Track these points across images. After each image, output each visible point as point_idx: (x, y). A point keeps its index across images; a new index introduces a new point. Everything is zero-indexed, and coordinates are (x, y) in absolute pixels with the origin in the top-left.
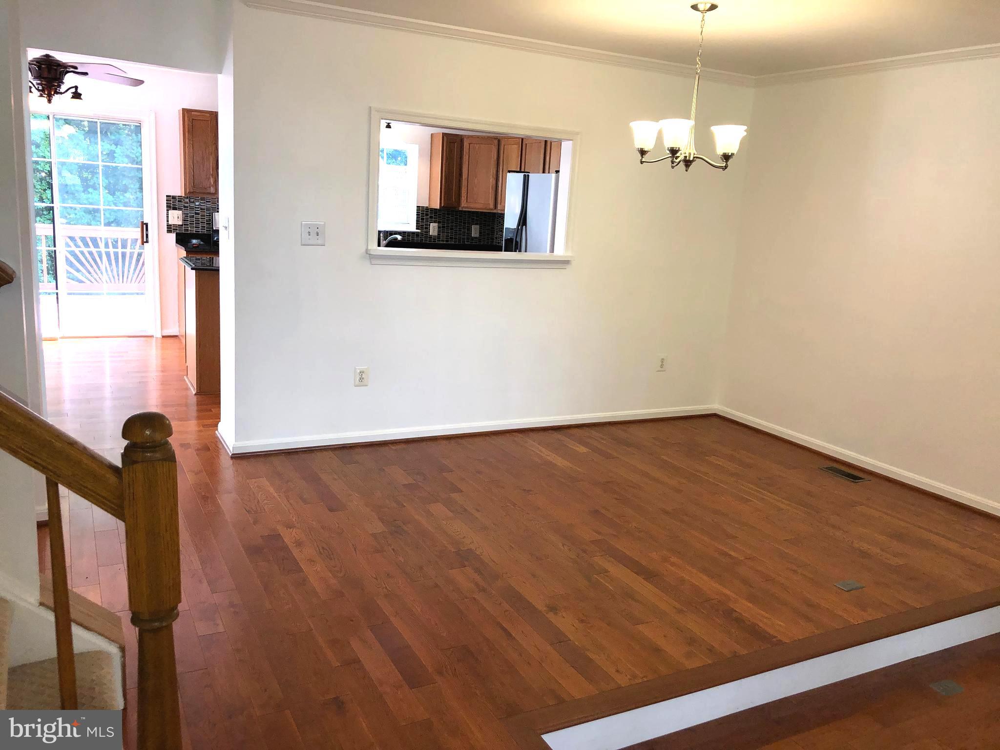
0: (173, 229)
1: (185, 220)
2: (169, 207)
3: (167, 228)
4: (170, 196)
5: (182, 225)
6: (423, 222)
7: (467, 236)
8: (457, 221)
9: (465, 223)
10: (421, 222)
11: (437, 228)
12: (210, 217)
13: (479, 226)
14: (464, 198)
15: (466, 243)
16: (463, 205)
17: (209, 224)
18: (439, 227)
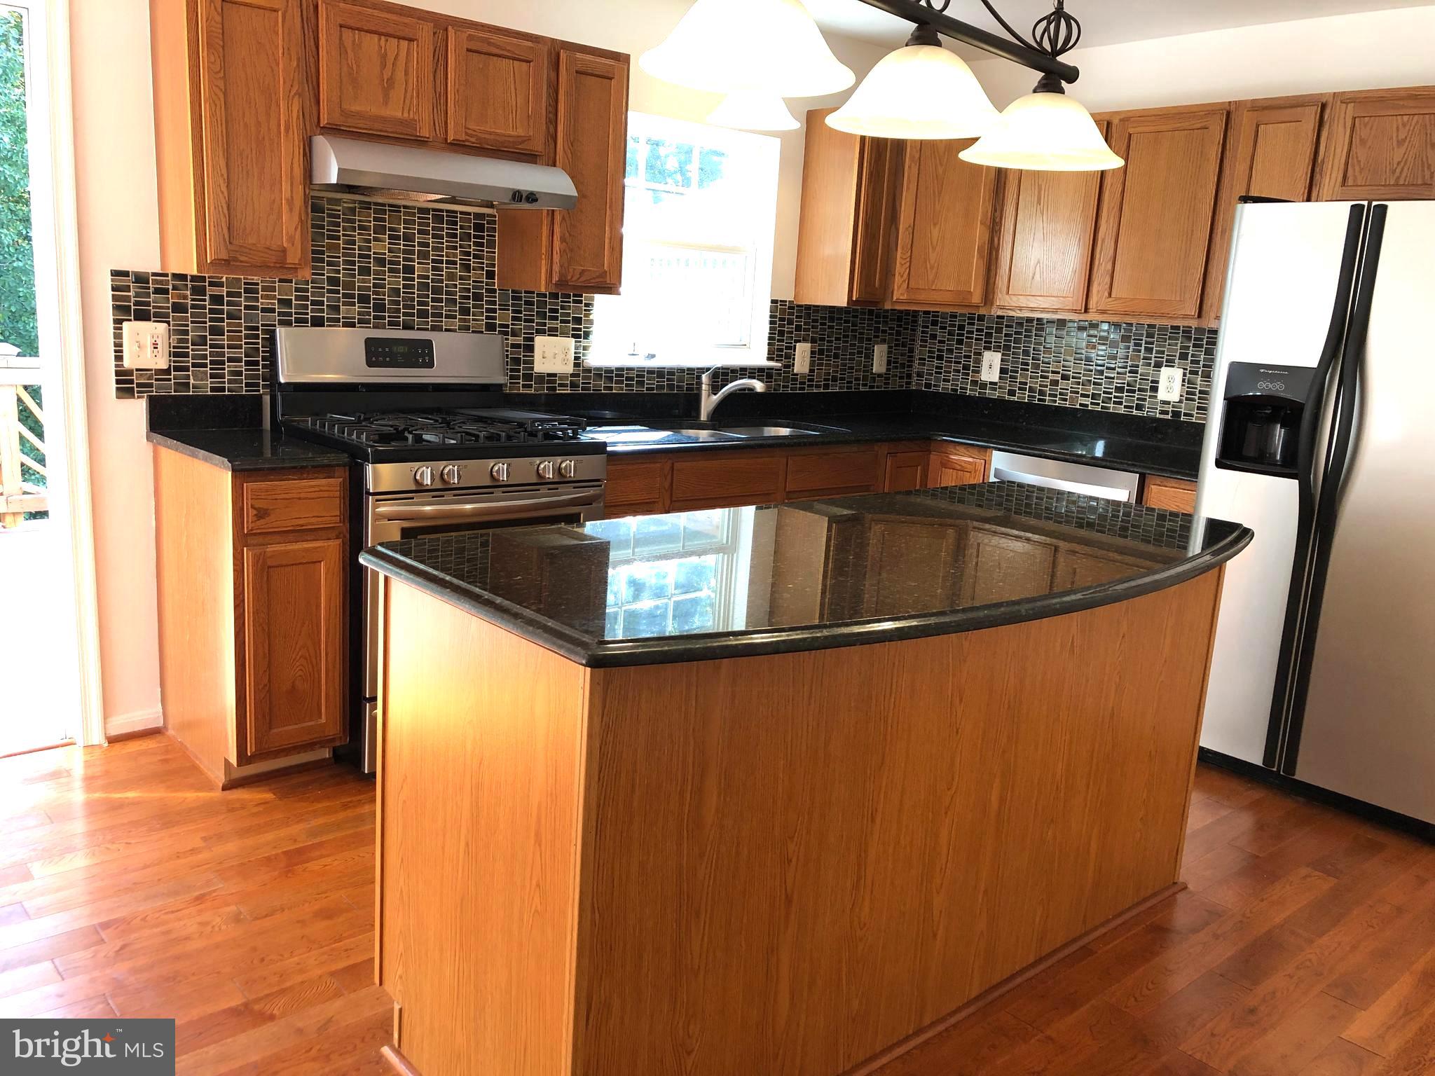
0: (139, 385)
1: (176, 355)
2: (124, 311)
3: (118, 382)
4: (126, 274)
5: (167, 371)
6: (783, 341)
7: (864, 371)
8: (848, 336)
9: (861, 340)
10: (779, 341)
11: (808, 354)
12: (258, 343)
13: (886, 346)
14: (902, 276)
15: (862, 388)
16: (899, 295)
17: (257, 363)
18: (812, 352)
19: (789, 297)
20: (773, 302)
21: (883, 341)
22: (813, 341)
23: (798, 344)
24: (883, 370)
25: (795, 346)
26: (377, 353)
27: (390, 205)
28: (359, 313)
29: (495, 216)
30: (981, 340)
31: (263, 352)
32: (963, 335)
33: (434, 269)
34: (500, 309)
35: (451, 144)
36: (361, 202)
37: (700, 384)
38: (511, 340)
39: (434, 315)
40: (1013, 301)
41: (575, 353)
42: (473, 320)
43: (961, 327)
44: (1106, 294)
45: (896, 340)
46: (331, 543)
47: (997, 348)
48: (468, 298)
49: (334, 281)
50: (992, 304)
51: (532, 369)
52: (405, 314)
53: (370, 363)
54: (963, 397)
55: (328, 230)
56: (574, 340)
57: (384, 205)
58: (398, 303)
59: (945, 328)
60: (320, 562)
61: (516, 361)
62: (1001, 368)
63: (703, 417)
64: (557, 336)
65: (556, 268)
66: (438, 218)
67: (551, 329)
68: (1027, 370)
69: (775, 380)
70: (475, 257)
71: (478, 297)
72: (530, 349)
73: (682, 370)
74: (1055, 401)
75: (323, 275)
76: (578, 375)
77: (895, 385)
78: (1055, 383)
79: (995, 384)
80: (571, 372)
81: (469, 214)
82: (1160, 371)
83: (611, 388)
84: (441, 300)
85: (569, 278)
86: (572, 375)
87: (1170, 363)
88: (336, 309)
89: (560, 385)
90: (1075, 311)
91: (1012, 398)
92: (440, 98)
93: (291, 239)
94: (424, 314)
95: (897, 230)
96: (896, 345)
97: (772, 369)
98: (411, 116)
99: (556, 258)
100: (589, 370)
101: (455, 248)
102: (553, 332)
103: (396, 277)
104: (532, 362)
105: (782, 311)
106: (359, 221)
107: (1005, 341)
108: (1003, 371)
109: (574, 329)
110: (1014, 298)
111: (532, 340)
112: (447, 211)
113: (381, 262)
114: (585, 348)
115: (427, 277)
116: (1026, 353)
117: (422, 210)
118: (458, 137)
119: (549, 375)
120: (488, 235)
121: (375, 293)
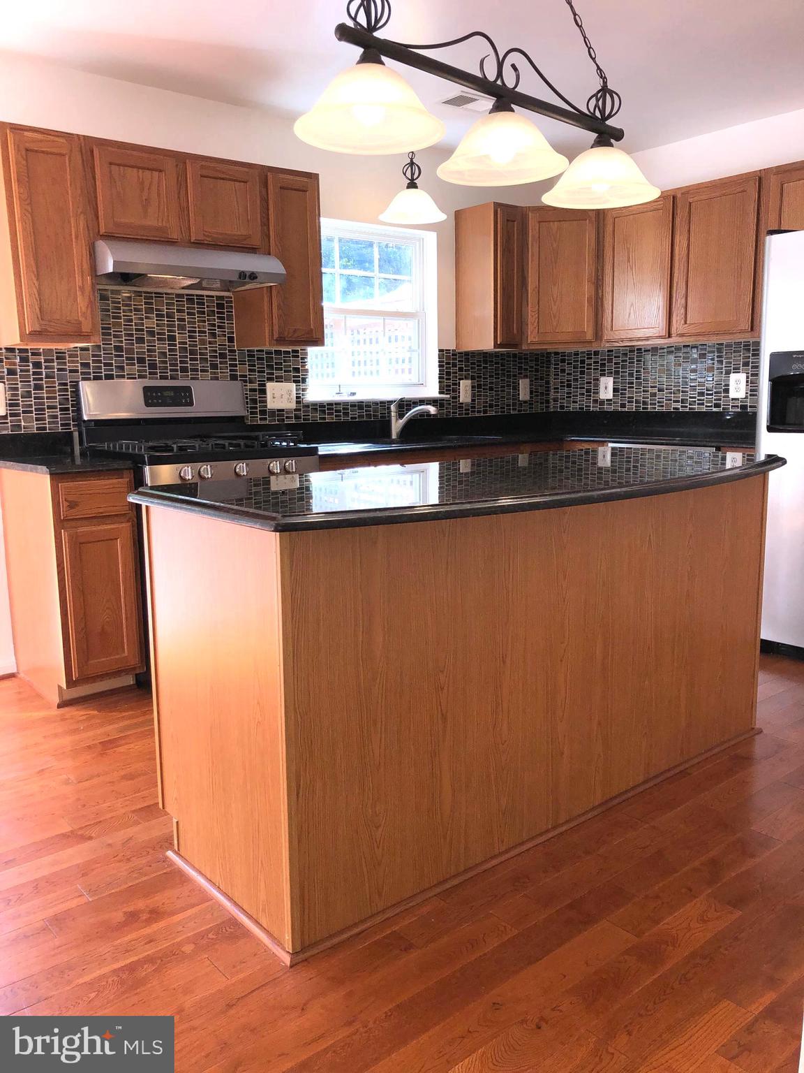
1: (11, 405)
5: (5, 417)
6: (449, 379)
7: (513, 399)
8: (498, 374)
9: (509, 376)
10: (447, 379)
11: (469, 389)
12: (68, 395)
13: (528, 380)
14: (533, 325)
15: (512, 412)
16: (533, 338)
17: (67, 409)
18: (473, 387)
19: (452, 347)
20: (440, 351)
21: (526, 377)
22: (473, 378)
23: (461, 381)
24: (528, 398)
25: (459, 383)
26: (152, 397)
27: (155, 293)
28: (139, 371)
29: (231, 298)
30: (598, 369)
31: (72, 401)
32: (584, 367)
33: (190, 337)
34: (239, 364)
35: (194, 243)
36: (135, 292)
37: (389, 412)
38: (249, 386)
39: (192, 370)
40: (617, 336)
41: (297, 394)
42: (221, 372)
43: (583, 362)
44: (683, 322)
45: (535, 375)
46: (124, 525)
47: (610, 374)
48: (216, 357)
49: (118, 349)
50: (601, 340)
51: (266, 406)
52: (171, 370)
53: (147, 404)
54: (588, 412)
55: (113, 313)
56: (295, 384)
57: (152, 293)
58: (165, 362)
59: (571, 364)
60: (117, 539)
61: (254, 401)
62: (614, 388)
63: (394, 436)
64: (282, 382)
65: (276, 328)
66: (190, 300)
67: (277, 377)
68: (633, 387)
69: (447, 408)
70: (219, 327)
71: (223, 356)
72: (263, 392)
73: (376, 403)
74: (655, 408)
75: (111, 344)
76: (300, 410)
77: (538, 408)
78: (654, 395)
79: (611, 400)
80: (295, 408)
81: (213, 297)
82: (729, 377)
83: (324, 419)
84: (196, 359)
85: (286, 334)
86: (295, 410)
87: (737, 370)
88: (122, 368)
89: (287, 417)
90: (661, 337)
91: (623, 410)
92: (183, 210)
93: (84, 314)
94: (184, 370)
95: (527, 291)
96: (536, 379)
97: (444, 400)
98: (164, 225)
99: (275, 321)
100: (307, 406)
101: (204, 321)
102: (279, 379)
103: (163, 344)
104: (266, 402)
105: (448, 358)
106: (134, 305)
107: (615, 368)
108: (615, 390)
109: (294, 377)
110: (616, 333)
111: (264, 385)
112: (197, 295)
113: (151, 333)
114: (304, 390)
115: (186, 343)
116: (631, 375)
117: (178, 296)
118: (197, 238)
119: (279, 410)
120: (227, 312)
121: (149, 356)
